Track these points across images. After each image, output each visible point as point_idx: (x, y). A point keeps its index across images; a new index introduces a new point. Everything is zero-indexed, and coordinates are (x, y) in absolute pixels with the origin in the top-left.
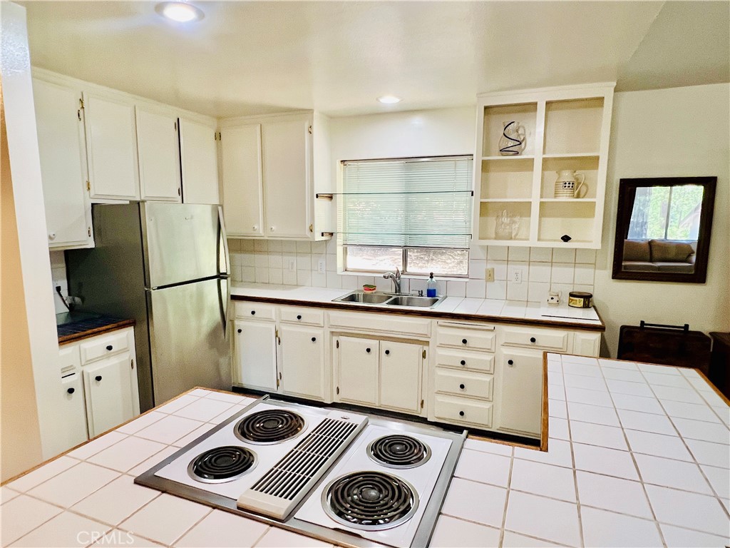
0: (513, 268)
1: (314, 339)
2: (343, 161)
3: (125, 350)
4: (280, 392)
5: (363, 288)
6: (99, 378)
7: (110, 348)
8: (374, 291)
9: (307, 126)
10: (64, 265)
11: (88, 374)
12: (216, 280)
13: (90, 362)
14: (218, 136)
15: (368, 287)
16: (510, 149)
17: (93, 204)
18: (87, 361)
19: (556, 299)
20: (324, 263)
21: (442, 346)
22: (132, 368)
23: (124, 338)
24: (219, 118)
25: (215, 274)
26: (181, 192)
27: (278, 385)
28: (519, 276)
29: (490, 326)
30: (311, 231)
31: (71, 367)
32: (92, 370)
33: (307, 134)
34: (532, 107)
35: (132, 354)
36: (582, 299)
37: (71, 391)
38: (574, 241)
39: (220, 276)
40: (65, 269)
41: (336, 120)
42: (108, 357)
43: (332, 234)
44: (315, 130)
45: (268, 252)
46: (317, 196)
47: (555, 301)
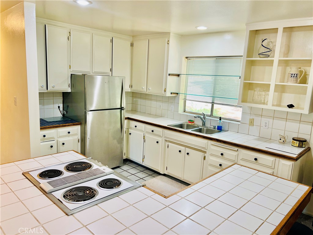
0: (264, 120)
1: (157, 142)
2: (187, 58)
3: (76, 134)
4: (143, 164)
5: (188, 121)
6: (63, 144)
7: (69, 133)
8: (193, 124)
9: (167, 40)
10: (62, 98)
11: (60, 141)
12: (119, 110)
13: (61, 137)
14: (132, 45)
15: (190, 121)
16: (264, 54)
17: (71, 74)
18: (60, 136)
19: (282, 140)
20: (173, 107)
21: (212, 155)
22: (79, 142)
23: (76, 129)
24: (133, 36)
25: (119, 107)
26: (111, 70)
27: (143, 161)
28: (267, 124)
29: (236, 148)
30: (165, 91)
31: (53, 138)
32: (61, 140)
33: (166, 44)
34: (276, 30)
35: (79, 137)
36: (298, 142)
37: (52, 147)
38: (295, 108)
39: (121, 109)
40: (62, 100)
41: (184, 37)
42: (69, 136)
43: (177, 94)
44: (171, 42)
45: (151, 100)
46: (169, 75)
47: (282, 141)
